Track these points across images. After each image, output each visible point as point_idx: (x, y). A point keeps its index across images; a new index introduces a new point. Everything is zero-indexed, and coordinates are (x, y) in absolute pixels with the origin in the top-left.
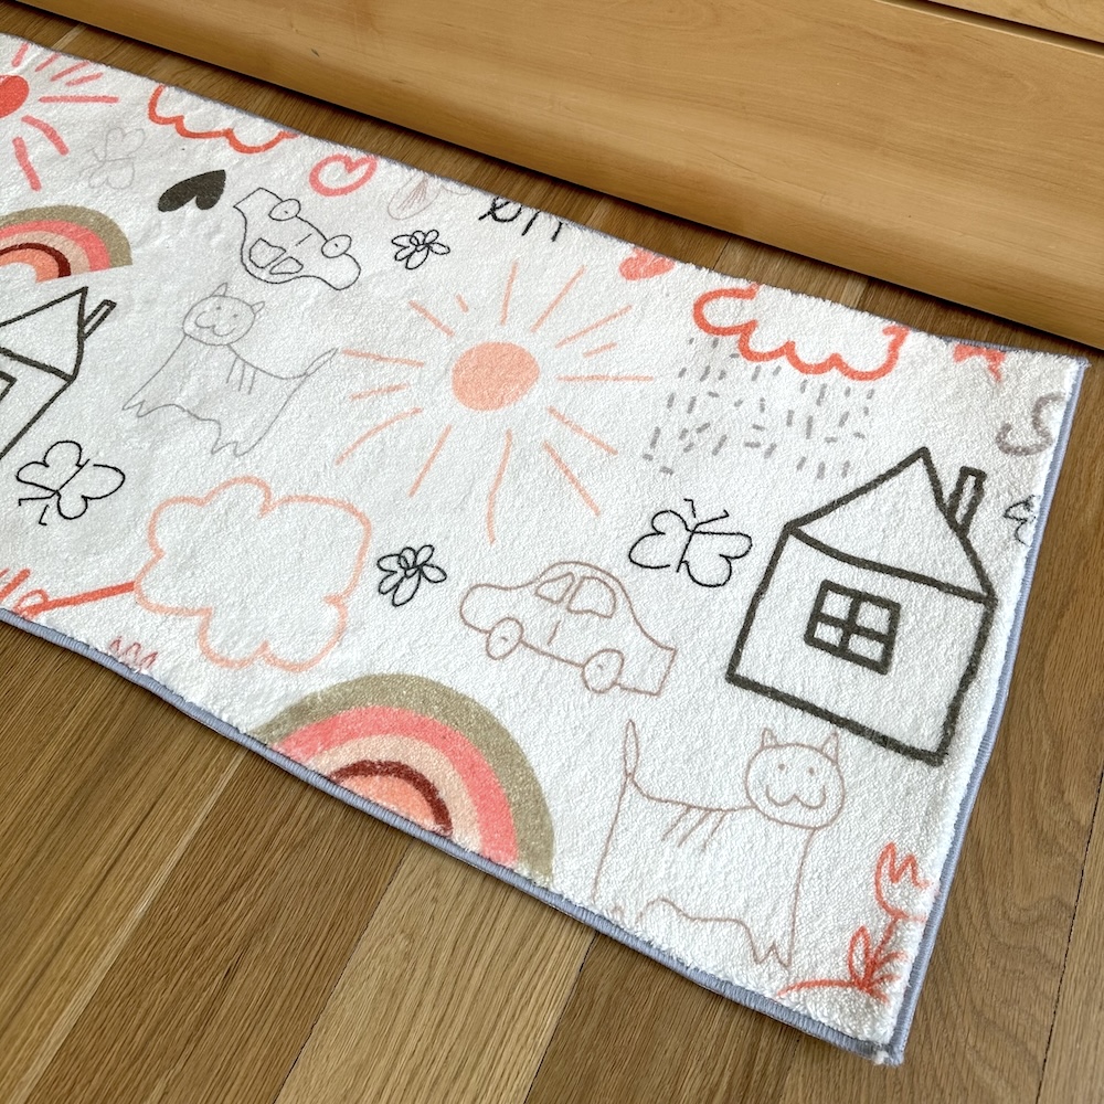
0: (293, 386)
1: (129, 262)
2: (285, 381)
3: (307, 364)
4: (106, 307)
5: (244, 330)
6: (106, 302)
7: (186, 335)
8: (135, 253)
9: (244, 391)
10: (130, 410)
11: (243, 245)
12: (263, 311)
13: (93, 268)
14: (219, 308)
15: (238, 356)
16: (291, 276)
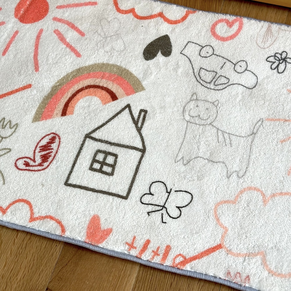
0: (250, 140)
1: (143, 89)
2: (245, 138)
3: (252, 128)
4: (143, 114)
5: (215, 116)
6: (141, 111)
7: (188, 122)
8: (144, 83)
9: (229, 146)
10: (179, 163)
11: (194, 72)
12: (219, 104)
13: (128, 94)
14: (197, 106)
15: (218, 129)
16: (226, 85)
